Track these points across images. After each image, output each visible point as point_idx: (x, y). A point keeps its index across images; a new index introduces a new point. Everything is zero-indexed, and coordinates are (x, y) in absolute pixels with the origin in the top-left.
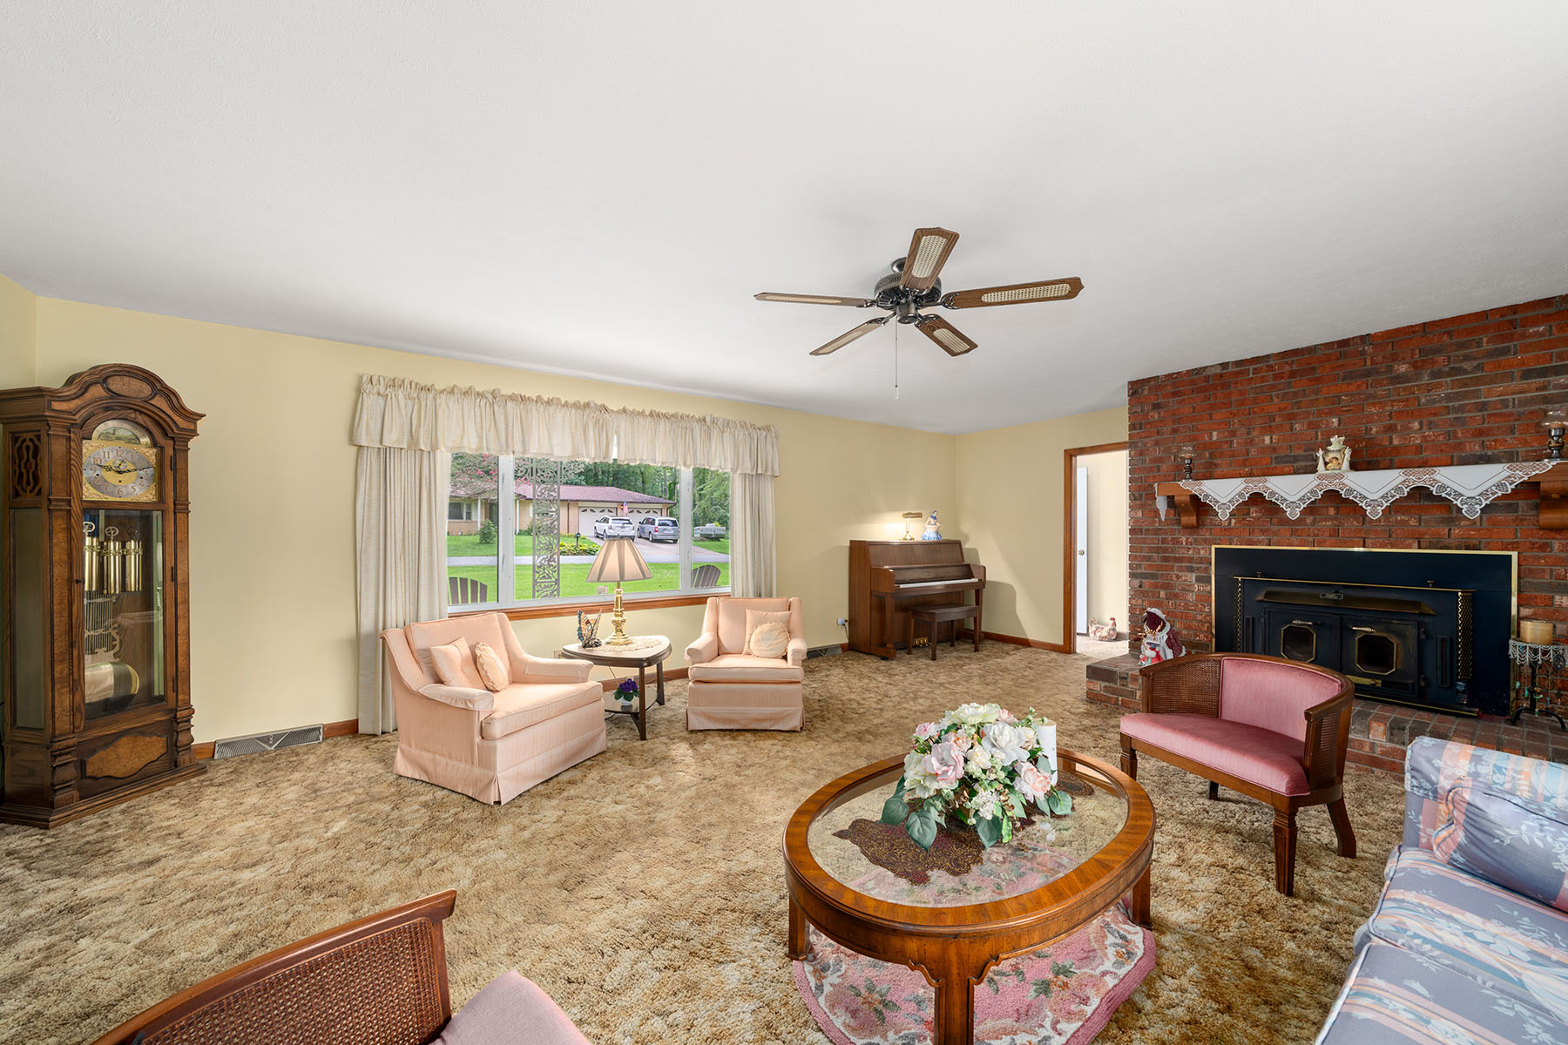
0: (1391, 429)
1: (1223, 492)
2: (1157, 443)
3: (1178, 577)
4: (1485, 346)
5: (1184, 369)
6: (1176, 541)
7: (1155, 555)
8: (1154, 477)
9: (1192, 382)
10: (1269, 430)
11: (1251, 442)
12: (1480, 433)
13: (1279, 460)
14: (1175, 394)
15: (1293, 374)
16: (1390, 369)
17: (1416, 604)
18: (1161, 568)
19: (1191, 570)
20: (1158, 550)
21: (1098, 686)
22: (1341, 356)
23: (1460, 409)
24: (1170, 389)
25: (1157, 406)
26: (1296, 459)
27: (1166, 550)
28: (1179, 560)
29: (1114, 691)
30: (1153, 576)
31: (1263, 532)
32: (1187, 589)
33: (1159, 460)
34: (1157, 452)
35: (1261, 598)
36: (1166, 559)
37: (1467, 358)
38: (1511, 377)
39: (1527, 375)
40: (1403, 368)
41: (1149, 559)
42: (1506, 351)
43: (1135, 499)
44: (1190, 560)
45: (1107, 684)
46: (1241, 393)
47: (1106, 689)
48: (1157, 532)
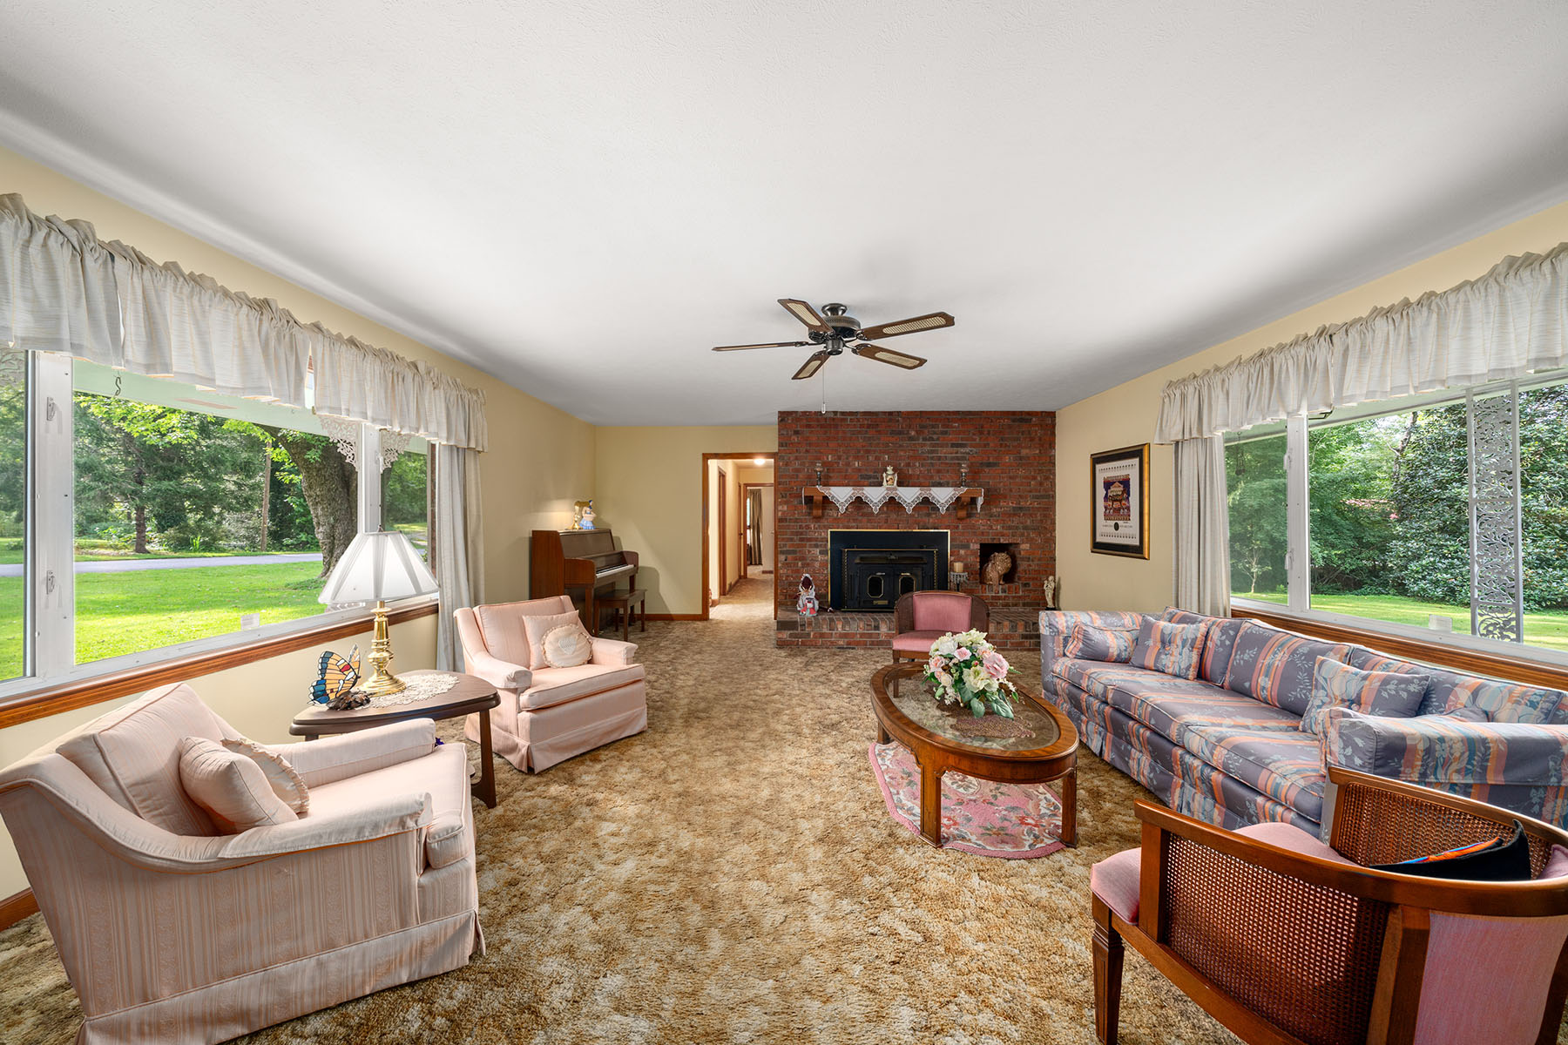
0: (908, 465)
1: (841, 495)
2: (796, 458)
3: (809, 552)
4: (940, 429)
5: (813, 410)
6: (808, 527)
7: (795, 537)
9: (818, 420)
10: (857, 458)
11: (848, 464)
12: (939, 471)
13: (863, 477)
14: (808, 426)
15: (869, 426)
16: (908, 433)
17: (922, 558)
18: (798, 546)
19: (816, 546)
20: (797, 533)
21: (785, 635)
22: (891, 420)
23: (932, 458)
24: (804, 422)
25: (796, 433)
26: (870, 477)
27: (802, 533)
28: (809, 540)
29: (796, 636)
30: (795, 552)
31: (854, 520)
32: (814, 559)
33: (797, 470)
34: (797, 465)
35: (857, 561)
36: (801, 540)
37: (935, 433)
38: (947, 445)
39: (953, 445)
40: (913, 433)
41: (792, 540)
42: (946, 433)
44: (816, 539)
45: (793, 632)
46: (844, 432)
47: (791, 635)
48: (796, 520)
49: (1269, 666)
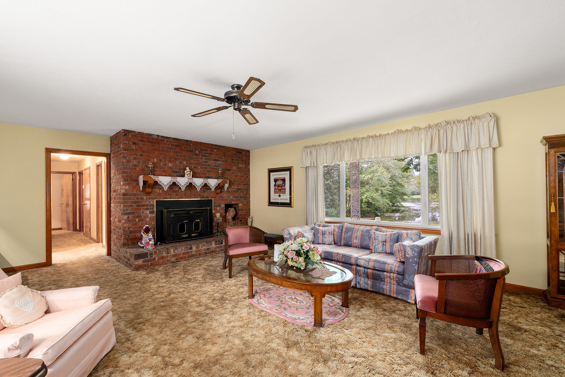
0: (195, 167)
1: (165, 181)
2: (135, 159)
3: (143, 212)
4: (209, 152)
5: (145, 132)
6: (142, 198)
7: (134, 204)
8: (134, 172)
9: (148, 138)
10: (170, 162)
11: (165, 165)
12: (209, 171)
13: (173, 172)
14: (142, 141)
15: (176, 146)
16: (195, 152)
18: (136, 209)
19: (147, 209)
20: (135, 202)
21: (140, 262)
22: (187, 144)
23: (206, 165)
24: (140, 138)
25: (134, 143)
26: (177, 172)
27: (138, 202)
28: (143, 206)
29: (147, 261)
30: (134, 213)
31: (169, 194)
32: (146, 216)
33: (135, 166)
34: (135, 162)
35: (172, 216)
36: (138, 206)
37: (207, 153)
38: (211, 160)
39: (214, 160)
40: (197, 152)
41: (132, 206)
42: (211, 154)
43: (126, 181)
44: (147, 205)
45: (144, 259)
46: (163, 147)
47: (144, 262)
48: (135, 195)
49: (356, 236)
